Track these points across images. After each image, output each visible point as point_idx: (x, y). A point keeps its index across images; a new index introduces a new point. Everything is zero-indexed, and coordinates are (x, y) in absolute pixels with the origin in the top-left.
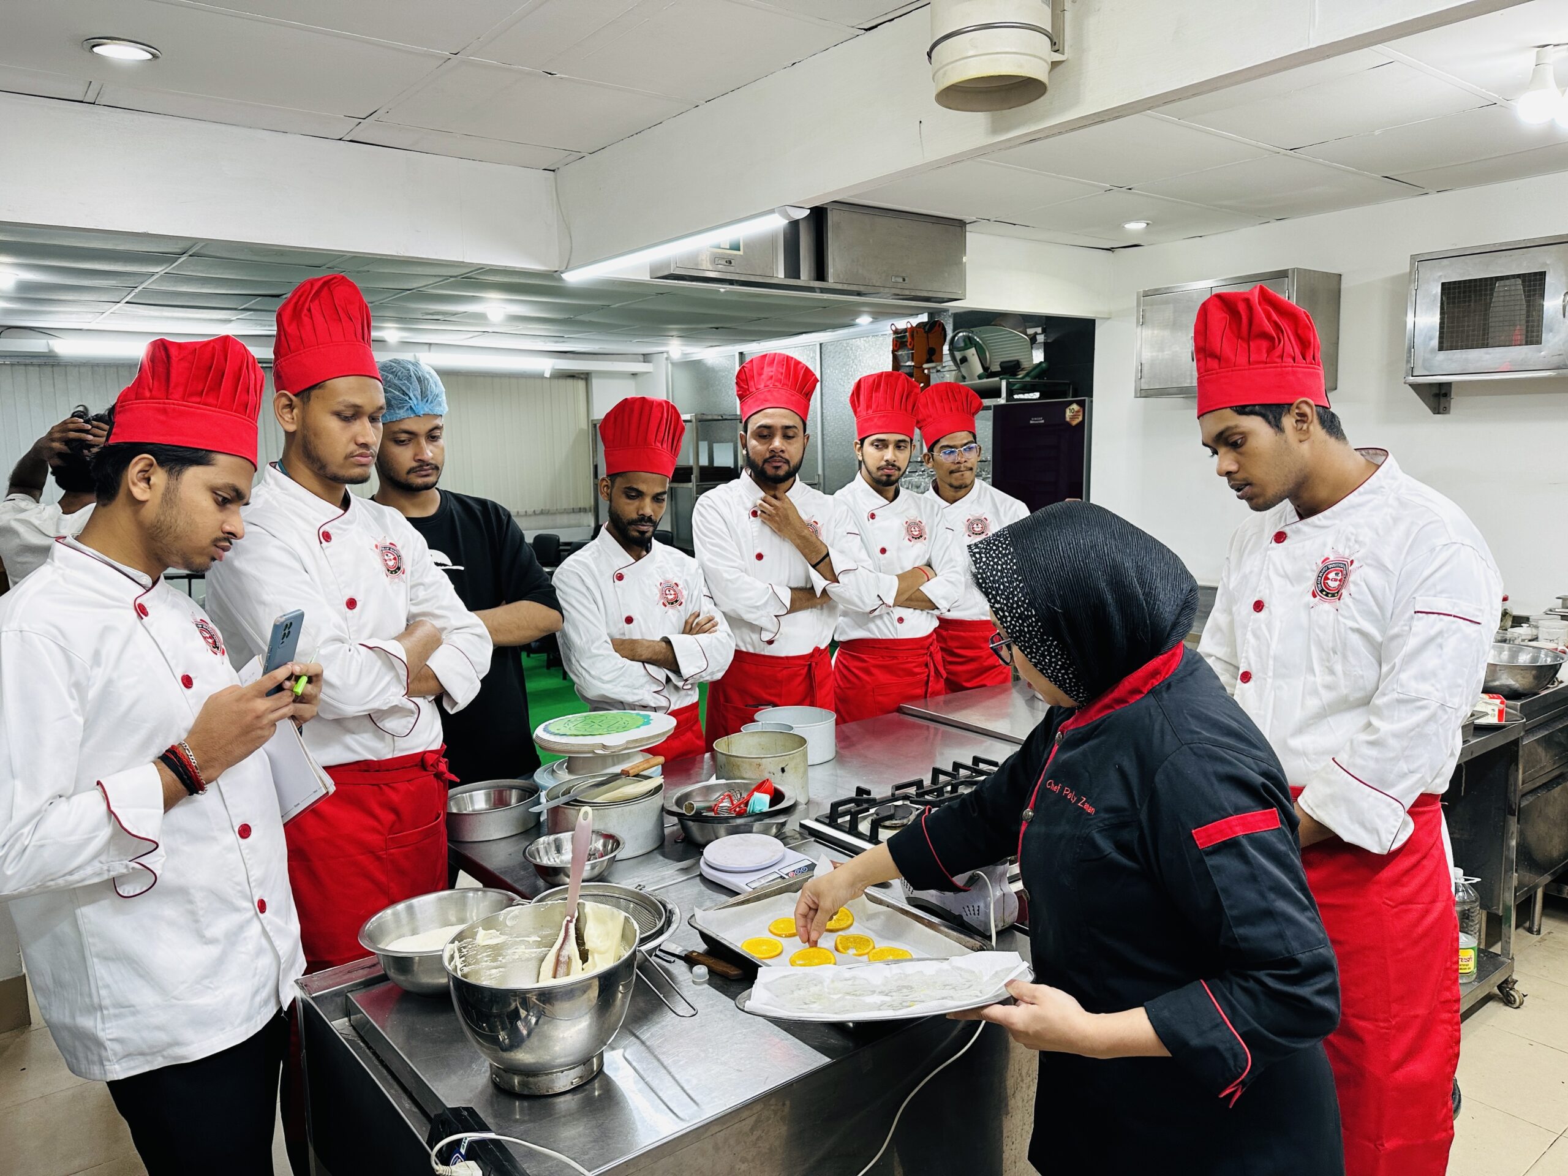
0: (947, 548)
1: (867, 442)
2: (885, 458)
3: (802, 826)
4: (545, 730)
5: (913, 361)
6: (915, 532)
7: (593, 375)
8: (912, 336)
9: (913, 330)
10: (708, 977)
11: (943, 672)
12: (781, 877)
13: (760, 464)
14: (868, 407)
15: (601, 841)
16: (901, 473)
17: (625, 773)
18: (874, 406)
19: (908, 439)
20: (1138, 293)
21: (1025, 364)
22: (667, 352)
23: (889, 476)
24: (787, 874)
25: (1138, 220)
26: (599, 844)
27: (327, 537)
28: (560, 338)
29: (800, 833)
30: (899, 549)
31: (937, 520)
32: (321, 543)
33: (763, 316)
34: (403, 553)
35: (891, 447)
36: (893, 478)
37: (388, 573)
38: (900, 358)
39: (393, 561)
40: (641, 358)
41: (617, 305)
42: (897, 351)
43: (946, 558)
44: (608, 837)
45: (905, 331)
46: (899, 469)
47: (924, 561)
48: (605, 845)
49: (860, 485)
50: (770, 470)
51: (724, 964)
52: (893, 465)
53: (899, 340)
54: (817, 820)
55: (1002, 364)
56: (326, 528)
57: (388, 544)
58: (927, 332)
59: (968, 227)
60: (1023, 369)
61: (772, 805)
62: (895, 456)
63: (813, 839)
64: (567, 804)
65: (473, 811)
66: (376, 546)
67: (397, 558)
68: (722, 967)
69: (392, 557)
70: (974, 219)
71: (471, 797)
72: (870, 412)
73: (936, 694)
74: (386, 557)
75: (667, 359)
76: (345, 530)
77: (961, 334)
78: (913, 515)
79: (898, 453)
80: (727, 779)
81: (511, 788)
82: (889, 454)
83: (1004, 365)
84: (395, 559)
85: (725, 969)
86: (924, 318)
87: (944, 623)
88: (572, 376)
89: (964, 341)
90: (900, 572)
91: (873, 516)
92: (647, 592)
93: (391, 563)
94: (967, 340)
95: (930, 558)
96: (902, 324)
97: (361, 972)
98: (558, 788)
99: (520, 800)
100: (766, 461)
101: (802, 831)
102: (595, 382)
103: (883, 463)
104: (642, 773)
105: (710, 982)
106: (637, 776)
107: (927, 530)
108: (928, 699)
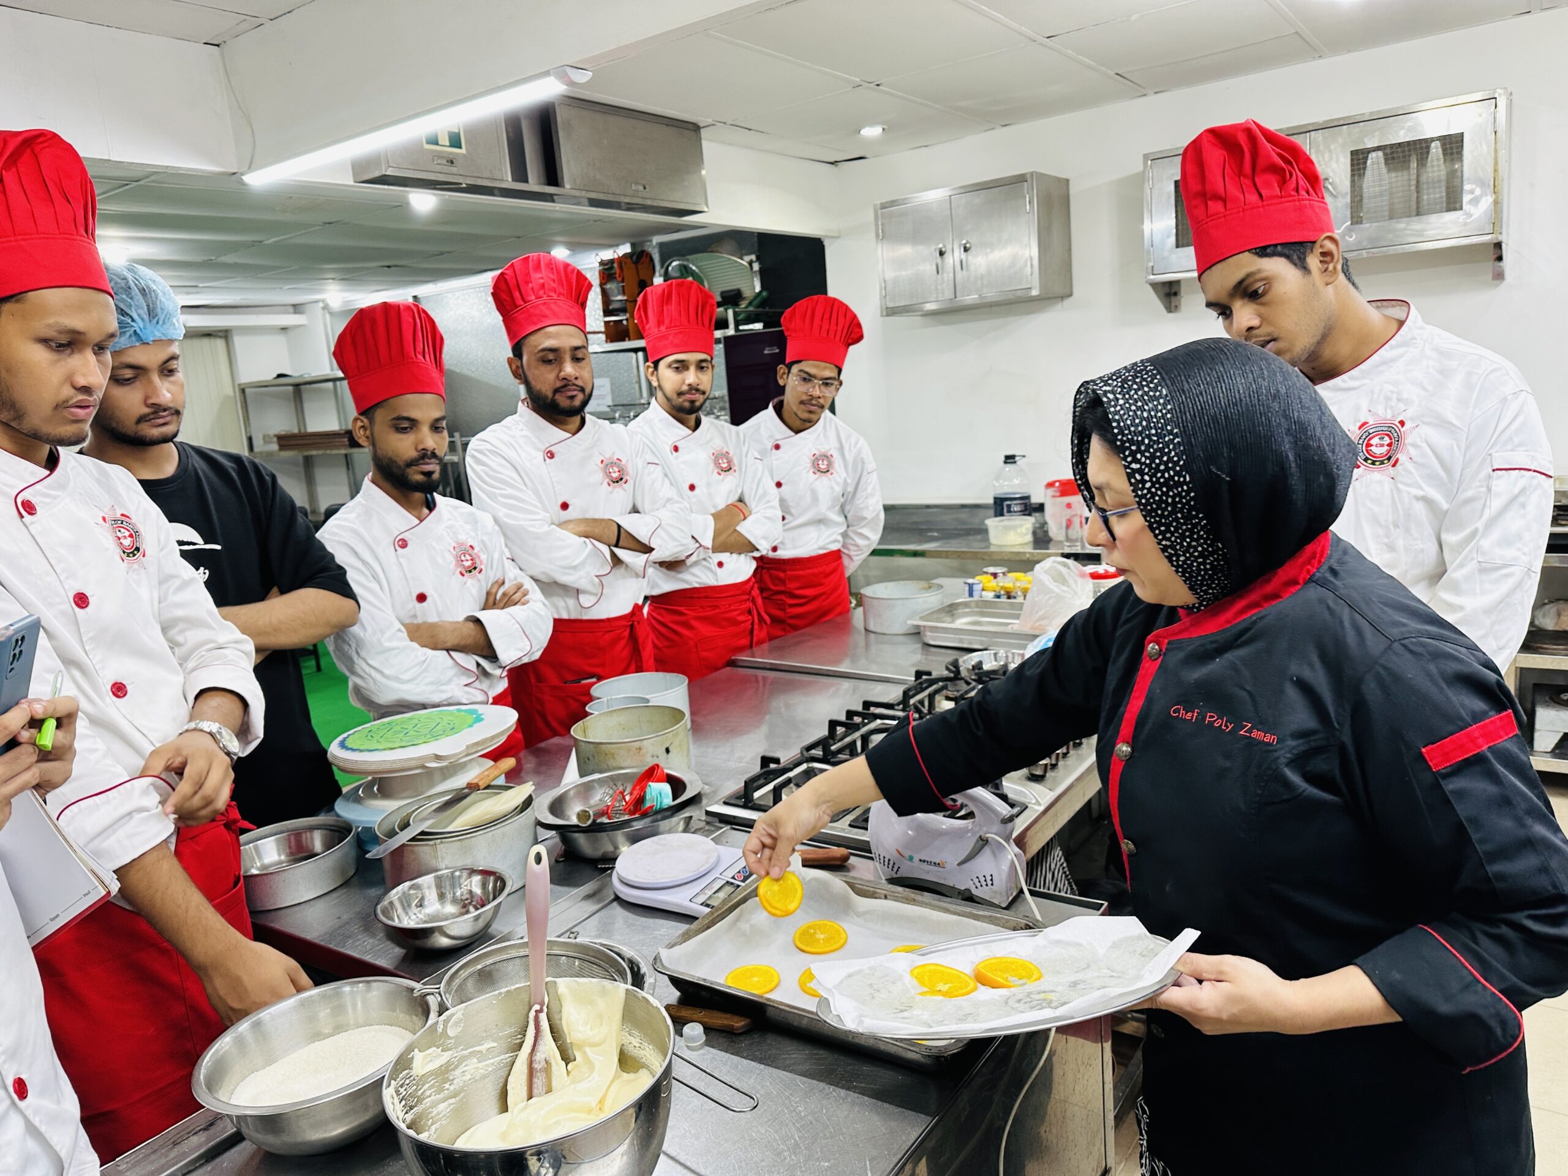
0: (760, 480)
1: (662, 365)
2: (688, 382)
3: (708, 813)
4: (343, 745)
5: (624, 294)
6: (725, 465)
7: (234, 332)
8: (621, 267)
9: (622, 260)
10: (704, 1038)
11: (767, 618)
12: (728, 882)
13: (550, 394)
14: (660, 323)
15: (477, 879)
16: (706, 396)
17: (473, 787)
18: (667, 321)
19: (709, 358)
20: (875, 206)
21: (747, 293)
22: (323, 301)
23: (692, 402)
24: (733, 878)
25: (872, 124)
26: (475, 884)
27: (29, 508)
28: (193, 288)
29: (708, 823)
30: (709, 485)
31: (745, 449)
32: (22, 517)
33: (444, 249)
34: (141, 528)
35: (692, 369)
36: (698, 404)
37: (125, 556)
38: (609, 292)
39: (129, 539)
40: (291, 309)
41: (272, 240)
42: (605, 284)
43: (760, 491)
44: (486, 873)
45: (612, 261)
46: (704, 393)
47: (736, 497)
48: (484, 886)
49: (656, 414)
50: (563, 401)
51: (720, 1015)
52: (697, 390)
53: (606, 272)
54: (726, 803)
55: (723, 294)
56: (25, 495)
57: (118, 515)
58: (636, 263)
59: (702, 130)
60: (744, 299)
61: (675, 797)
62: (698, 377)
63: (729, 827)
64: (413, 839)
65: (264, 867)
66: (104, 519)
67: (134, 535)
68: (720, 1019)
69: (127, 534)
70: (710, 121)
71: (256, 848)
72: (663, 328)
73: (760, 642)
74: (119, 534)
75: (324, 308)
76: (55, 497)
77: (674, 264)
78: (718, 444)
79: (700, 375)
80: (601, 772)
81: (312, 828)
82: (691, 377)
83: (724, 295)
84: (131, 536)
85: (725, 1022)
86: (625, 249)
87: (763, 562)
88: (208, 334)
89: (681, 271)
90: (713, 511)
91: (676, 449)
92: (440, 560)
93: (127, 542)
94: (683, 269)
95: (742, 493)
96: (608, 255)
97: (194, 1140)
98: (386, 821)
99: (328, 846)
100: (556, 391)
101: (710, 819)
102: (238, 341)
103: (685, 388)
104: (493, 783)
105: (708, 1043)
106: (488, 787)
107: (735, 461)
108: (754, 649)
